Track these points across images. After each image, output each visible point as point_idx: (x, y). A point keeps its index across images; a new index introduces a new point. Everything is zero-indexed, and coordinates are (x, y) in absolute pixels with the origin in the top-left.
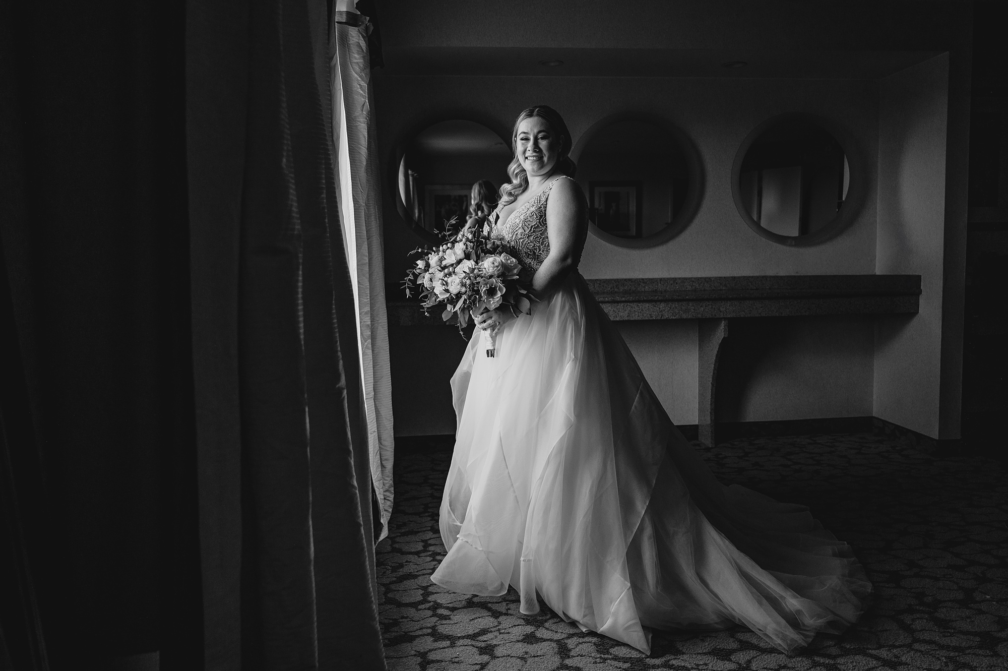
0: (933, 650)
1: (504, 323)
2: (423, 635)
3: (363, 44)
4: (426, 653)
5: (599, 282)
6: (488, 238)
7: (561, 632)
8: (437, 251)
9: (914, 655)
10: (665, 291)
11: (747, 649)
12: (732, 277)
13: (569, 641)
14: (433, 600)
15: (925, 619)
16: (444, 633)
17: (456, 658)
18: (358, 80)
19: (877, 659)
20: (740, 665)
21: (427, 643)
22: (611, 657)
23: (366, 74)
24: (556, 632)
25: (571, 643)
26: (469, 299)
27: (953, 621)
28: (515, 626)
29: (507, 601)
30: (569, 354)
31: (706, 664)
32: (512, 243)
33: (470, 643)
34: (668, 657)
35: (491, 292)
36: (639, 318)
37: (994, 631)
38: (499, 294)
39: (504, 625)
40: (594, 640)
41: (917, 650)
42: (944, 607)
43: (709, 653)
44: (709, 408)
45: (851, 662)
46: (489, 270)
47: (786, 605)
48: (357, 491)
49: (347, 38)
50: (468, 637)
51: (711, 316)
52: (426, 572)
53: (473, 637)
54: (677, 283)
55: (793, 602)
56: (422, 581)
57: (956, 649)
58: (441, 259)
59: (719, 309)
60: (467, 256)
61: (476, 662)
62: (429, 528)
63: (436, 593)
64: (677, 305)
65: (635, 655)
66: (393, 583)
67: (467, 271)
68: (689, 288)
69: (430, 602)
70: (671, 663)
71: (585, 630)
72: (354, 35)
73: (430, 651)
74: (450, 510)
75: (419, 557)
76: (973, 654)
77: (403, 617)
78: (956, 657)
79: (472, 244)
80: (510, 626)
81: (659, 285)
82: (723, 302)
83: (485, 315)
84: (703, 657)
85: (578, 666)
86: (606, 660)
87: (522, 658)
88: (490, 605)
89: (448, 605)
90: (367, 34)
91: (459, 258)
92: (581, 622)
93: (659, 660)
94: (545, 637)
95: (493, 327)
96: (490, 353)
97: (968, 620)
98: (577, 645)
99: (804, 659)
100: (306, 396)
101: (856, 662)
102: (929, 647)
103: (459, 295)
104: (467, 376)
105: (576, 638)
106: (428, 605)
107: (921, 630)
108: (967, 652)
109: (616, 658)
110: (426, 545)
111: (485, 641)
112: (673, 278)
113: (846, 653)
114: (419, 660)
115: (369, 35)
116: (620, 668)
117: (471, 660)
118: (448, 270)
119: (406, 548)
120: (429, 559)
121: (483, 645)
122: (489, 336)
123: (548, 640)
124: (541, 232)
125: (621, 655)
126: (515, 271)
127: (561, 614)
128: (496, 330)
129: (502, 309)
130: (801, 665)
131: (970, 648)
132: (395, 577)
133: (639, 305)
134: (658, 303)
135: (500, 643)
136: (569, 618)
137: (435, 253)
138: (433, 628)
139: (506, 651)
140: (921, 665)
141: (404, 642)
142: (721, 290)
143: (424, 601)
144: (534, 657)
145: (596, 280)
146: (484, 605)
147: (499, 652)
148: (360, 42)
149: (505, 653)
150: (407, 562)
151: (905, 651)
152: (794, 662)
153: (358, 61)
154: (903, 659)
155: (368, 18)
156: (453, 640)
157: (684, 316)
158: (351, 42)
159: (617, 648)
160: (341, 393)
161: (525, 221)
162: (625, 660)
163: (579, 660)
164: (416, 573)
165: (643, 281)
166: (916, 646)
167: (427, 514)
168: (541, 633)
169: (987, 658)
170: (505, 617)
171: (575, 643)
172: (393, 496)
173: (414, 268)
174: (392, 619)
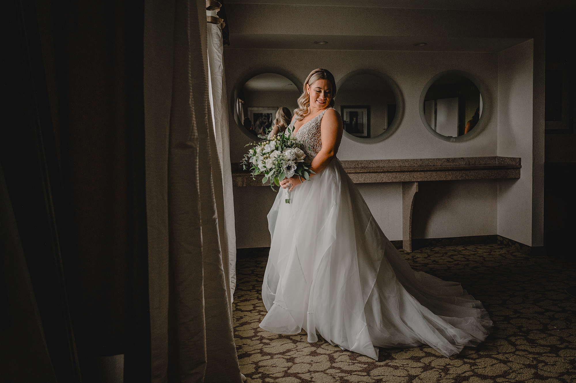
0: (526, 354)
1: (295, 185)
2: (256, 353)
3: (220, 33)
4: (258, 362)
5: (347, 162)
6: (289, 139)
7: (330, 350)
8: (261, 145)
9: (516, 357)
10: (384, 167)
11: (429, 356)
12: (420, 159)
13: (334, 355)
14: (260, 335)
15: (522, 339)
16: (267, 352)
17: (274, 364)
18: (217, 53)
19: (497, 360)
20: (425, 364)
21: (258, 357)
22: (357, 362)
23: (221, 49)
24: (328, 350)
25: (336, 355)
26: (277, 172)
27: (537, 340)
28: (305, 347)
29: (301, 335)
30: (333, 202)
31: (408, 364)
32: (302, 142)
33: (281, 357)
34: (387, 361)
35: (289, 168)
36: (370, 182)
37: (557, 345)
38: (293, 170)
39: (299, 347)
40: (348, 353)
41: (518, 355)
42: (532, 333)
43: (409, 359)
44: (408, 231)
45: (483, 362)
46: (288, 156)
47: (448, 332)
48: (224, 273)
49: (210, 30)
50: (280, 353)
51: (409, 181)
52: (256, 321)
53: (283, 353)
54: (390, 163)
55: (451, 331)
56: (254, 325)
57: (538, 354)
58: (263, 150)
59: (413, 177)
60: (277, 149)
61: (285, 366)
62: (256, 298)
63: (261, 331)
64: (390, 175)
65: (370, 360)
66: (238, 327)
67: (276, 157)
68: (397, 165)
69: (259, 336)
70: (389, 364)
71: (343, 348)
72: (214, 28)
73: (260, 361)
74: (268, 286)
75: (251, 313)
76: (546, 356)
77: (244, 344)
78: (538, 357)
79: (280, 142)
80: (303, 347)
81: (381, 163)
82: (416, 173)
83: (285, 180)
84: (406, 360)
85: (340, 367)
86: (354, 363)
87: (310, 364)
88: (291, 337)
89: (268, 338)
90: (222, 28)
91: (272, 149)
92: (341, 345)
93: (383, 363)
94: (321, 353)
95: (289, 187)
96: (288, 201)
97: (545, 339)
98: (339, 356)
99: (459, 360)
100: (201, 221)
101: (486, 361)
102: (524, 353)
103: (271, 169)
104: (276, 213)
105: (338, 353)
106: (257, 338)
107: (520, 345)
108: (544, 355)
109: (360, 362)
110: (255, 307)
111: (289, 355)
112: (388, 160)
113: (481, 357)
114: (254, 366)
115: (223, 28)
116: (362, 367)
117: (282, 365)
118: (266, 156)
119: (243, 308)
120: (257, 314)
121: (288, 357)
122: (287, 191)
123: (323, 354)
124: (318, 137)
125: (363, 361)
126: (302, 158)
127: (330, 342)
128: (291, 189)
129: (294, 177)
130: (457, 364)
131: (545, 353)
132: (239, 324)
133: (370, 174)
134: (380, 173)
135: (297, 356)
136: (334, 343)
137: (259, 146)
138: (261, 349)
139: (301, 360)
140: (520, 362)
141: (245, 357)
142: (414, 166)
143: (255, 336)
144: (316, 363)
145: (346, 161)
146: (288, 337)
147: (296, 361)
148: (218, 32)
149: (301, 361)
150: (244, 316)
151: (512, 356)
152: (454, 362)
153: (217, 42)
154: (510, 359)
155: (223, 20)
156: (272, 355)
157: (394, 181)
158: (213, 32)
159: (360, 357)
160: (215, 221)
161: (309, 130)
162: (365, 363)
163: (341, 364)
164: (250, 321)
165: (372, 161)
166: (517, 353)
167: (254, 290)
168: (319, 351)
169: (554, 358)
170: (300, 343)
171: (338, 355)
172: (236, 280)
173: (248, 154)
174: (238, 346)
